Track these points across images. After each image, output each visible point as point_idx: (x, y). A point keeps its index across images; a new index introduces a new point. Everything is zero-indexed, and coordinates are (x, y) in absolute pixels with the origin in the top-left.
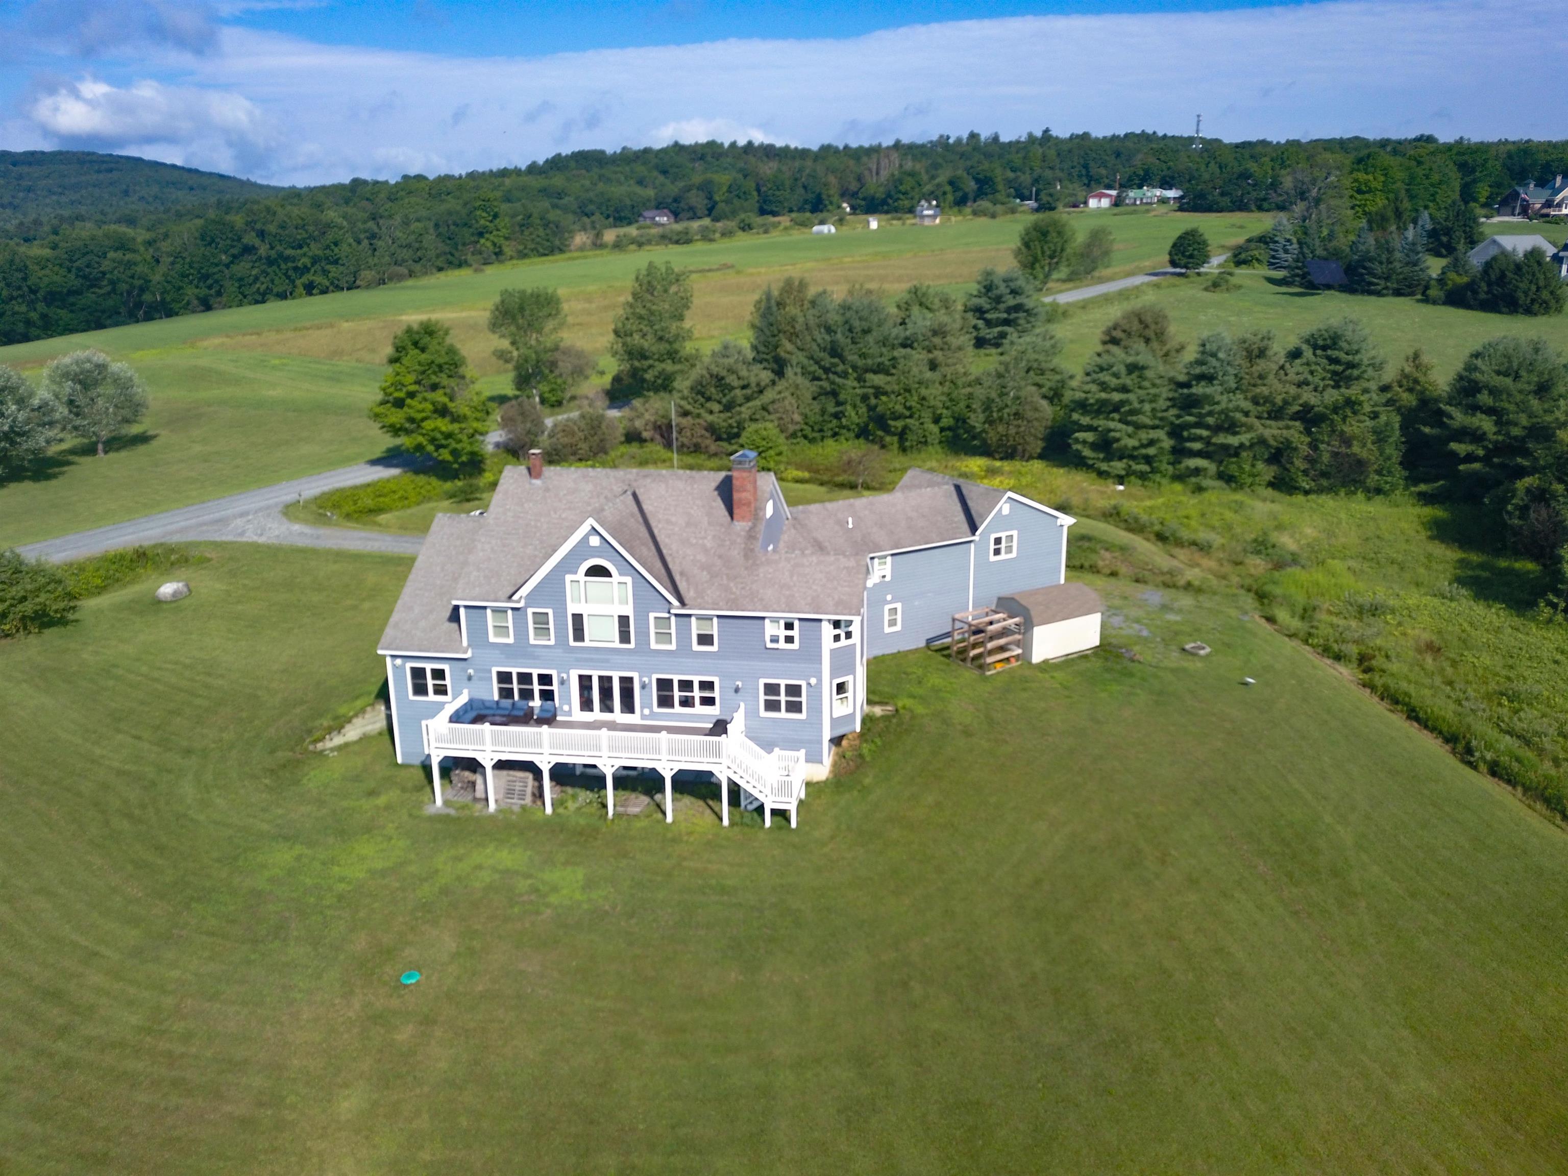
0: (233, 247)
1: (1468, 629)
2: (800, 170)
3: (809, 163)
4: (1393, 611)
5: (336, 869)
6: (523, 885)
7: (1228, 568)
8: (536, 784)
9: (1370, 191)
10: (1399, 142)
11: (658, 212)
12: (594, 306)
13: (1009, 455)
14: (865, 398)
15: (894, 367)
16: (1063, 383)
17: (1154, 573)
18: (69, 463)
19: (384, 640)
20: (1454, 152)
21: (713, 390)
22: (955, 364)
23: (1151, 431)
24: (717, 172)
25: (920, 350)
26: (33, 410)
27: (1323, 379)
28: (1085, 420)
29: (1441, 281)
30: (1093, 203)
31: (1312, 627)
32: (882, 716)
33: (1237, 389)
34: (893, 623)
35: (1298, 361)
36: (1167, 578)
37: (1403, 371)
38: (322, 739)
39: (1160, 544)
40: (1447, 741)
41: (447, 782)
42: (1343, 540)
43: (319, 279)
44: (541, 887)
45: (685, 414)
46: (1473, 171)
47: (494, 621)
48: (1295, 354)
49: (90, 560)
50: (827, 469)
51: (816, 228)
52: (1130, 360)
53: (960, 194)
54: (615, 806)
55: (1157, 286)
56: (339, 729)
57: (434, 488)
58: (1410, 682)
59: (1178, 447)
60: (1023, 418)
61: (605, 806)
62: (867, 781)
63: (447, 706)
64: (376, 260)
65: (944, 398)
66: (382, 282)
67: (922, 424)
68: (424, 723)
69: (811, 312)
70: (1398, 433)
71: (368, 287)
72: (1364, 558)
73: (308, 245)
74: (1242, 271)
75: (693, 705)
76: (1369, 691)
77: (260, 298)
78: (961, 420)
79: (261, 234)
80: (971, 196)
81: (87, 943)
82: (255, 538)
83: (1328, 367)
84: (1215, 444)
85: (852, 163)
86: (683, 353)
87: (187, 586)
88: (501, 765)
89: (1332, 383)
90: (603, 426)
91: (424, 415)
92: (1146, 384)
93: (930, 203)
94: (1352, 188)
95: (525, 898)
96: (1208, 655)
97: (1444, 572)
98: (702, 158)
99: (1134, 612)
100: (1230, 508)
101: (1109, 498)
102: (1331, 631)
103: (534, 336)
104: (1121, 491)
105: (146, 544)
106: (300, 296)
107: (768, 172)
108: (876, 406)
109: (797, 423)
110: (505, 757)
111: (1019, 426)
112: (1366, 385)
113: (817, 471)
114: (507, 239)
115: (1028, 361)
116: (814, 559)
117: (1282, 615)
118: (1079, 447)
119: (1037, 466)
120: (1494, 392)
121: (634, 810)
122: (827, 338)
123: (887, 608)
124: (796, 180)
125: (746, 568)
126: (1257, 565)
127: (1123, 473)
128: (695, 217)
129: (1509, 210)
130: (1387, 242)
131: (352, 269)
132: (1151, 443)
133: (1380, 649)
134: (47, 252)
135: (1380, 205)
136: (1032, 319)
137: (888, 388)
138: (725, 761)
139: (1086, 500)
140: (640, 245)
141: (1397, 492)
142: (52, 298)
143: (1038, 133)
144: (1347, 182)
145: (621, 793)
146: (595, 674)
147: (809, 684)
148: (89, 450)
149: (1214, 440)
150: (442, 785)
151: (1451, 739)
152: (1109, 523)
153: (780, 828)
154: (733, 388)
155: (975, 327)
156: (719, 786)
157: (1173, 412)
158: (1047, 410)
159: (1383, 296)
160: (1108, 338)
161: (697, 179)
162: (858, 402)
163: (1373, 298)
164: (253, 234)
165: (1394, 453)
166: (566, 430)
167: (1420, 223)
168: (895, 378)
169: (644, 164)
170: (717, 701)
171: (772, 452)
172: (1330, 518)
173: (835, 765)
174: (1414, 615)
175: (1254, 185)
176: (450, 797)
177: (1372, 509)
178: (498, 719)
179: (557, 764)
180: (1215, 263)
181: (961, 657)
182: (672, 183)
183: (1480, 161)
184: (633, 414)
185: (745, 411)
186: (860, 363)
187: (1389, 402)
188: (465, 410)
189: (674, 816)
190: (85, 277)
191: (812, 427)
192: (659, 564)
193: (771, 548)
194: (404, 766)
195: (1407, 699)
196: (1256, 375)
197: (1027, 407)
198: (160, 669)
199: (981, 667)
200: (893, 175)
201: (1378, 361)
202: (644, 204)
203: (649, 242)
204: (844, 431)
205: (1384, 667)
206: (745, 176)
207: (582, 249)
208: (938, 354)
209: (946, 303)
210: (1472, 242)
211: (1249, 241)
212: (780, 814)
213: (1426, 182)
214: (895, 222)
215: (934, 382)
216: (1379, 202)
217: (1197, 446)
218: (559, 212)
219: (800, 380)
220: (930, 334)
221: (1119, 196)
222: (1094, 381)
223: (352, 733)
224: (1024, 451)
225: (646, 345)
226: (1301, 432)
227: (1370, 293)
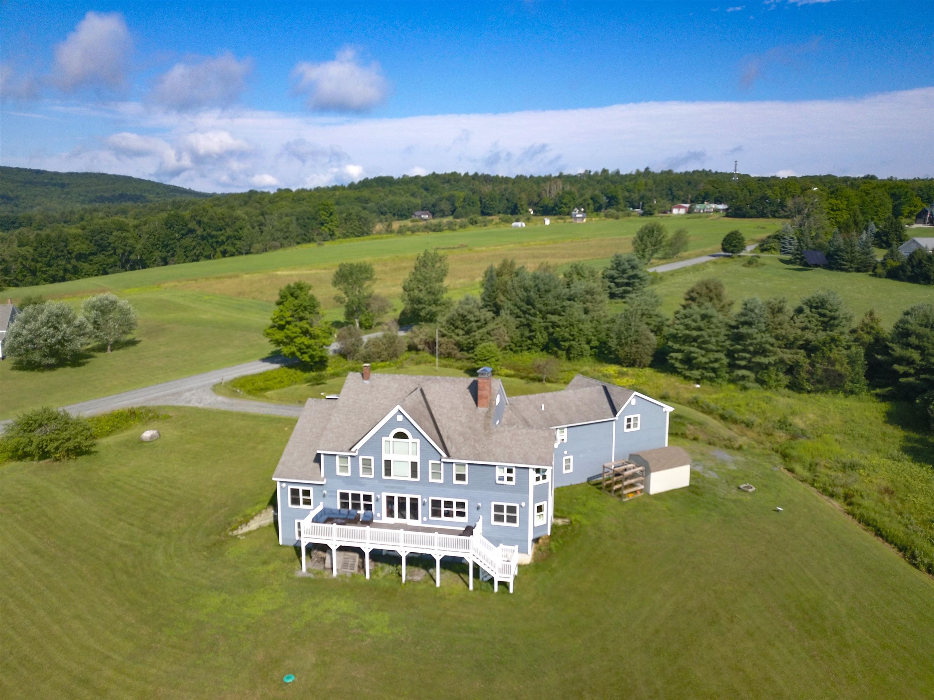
0: (182, 229)
1: (910, 479)
2: (506, 190)
3: (510, 185)
4: (864, 468)
5: (245, 609)
6: (353, 623)
7: (763, 438)
8: (361, 560)
9: (839, 210)
10: (855, 179)
11: (423, 212)
12: (388, 268)
13: (632, 364)
14: (546, 328)
15: (564, 311)
16: (662, 324)
17: (720, 440)
18: (91, 357)
19: (276, 472)
20: (887, 187)
21: (459, 323)
22: (599, 311)
23: (716, 354)
24: (457, 190)
25: (578, 302)
26: (75, 327)
27: (816, 326)
28: (676, 346)
29: (883, 264)
30: (675, 211)
31: (816, 476)
32: (563, 525)
33: (766, 330)
34: (568, 467)
35: (801, 315)
36: (727, 443)
37: (863, 321)
38: (236, 529)
39: (722, 421)
40: (900, 550)
41: (309, 557)
42: (831, 422)
43: (230, 248)
44: (364, 625)
45: (443, 336)
46: (900, 198)
47: (340, 463)
48: (800, 311)
49: (104, 415)
50: (525, 369)
51: (514, 224)
52: (703, 312)
53: (597, 205)
54: (406, 575)
55: (715, 263)
56: (246, 522)
57: (298, 376)
58: (876, 513)
59: (732, 363)
60: (640, 343)
61: (400, 575)
62: (554, 565)
63: (311, 512)
64: (262, 238)
65: (593, 330)
66: (265, 250)
67: (580, 344)
68: (296, 521)
69: (516, 279)
70: (863, 359)
71: (257, 253)
72: (845, 433)
73: (225, 229)
74: (765, 255)
75: (452, 516)
76: (851, 517)
77: (195, 258)
78: (603, 344)
79: (199, 223)
80: (604, 206)
81: (103, 650)
82: (197, 405)
83: (819, 319)
84: (754, 362)
85: (535, 187)
86: (442, 301)
87: (158, 432)
88: (341, 549)
89: (822, 328)
90: (396, 342)
91: (296, 335)
92: (712, 326)
93: (580, 210)
94: (828, 208)
95: (355, 631)
96: (754, 492)
97: (894, 443)
98: (449, 182)
99: (709, 464)
100: (764, 401)
101: (691, 392)
102: (827, 479)
103: (358, 289)
104: (698, 388)
105: (135, 406)
106: (219, 257)
107: (487, 191)
108: (553, 333)
109: (507, 342)
110: (344, 544)
111: (638, 348)
112: (842, 329)
113: (518, 370)
114: (337, 227)
115: (642, 310)
116: (524, 431)
117: (798, 468)
118: (673, 361)
119: (648, 371)
120: (919, 336)
121: (417, 578)
122: (525, 294)
123: (564, 458)
124: (503, 195)
125: (485, 436)
126: (781, 436)
127: (699, 377)
128: (444, 215)
129: (922, 220)
130: (851, 241)
131: (249, 243)
132: (716, 360)
133: (857, 491)
134: (79, 231)
135: (845, 218)
136: (643, 283)
137: (560, 323)
138: (472, 552)
139: (678, 393)
140: (413, 232)
141: (863, 393)
142: (80, 257)
143: (642, 170)
144: (825, 205)
145: (409, 567)
146: (396, 496)
147: (521, 506)
148: (102, 349)
149: (753, 360)
150: (306, 559)
151: (902, 549)
152: (692, 408)
153: (503, 593)
154: (471, 322)
155: (609, 287)
156: (467, 566)
157: (728, 343)
158: (654, 339)
159: (849, 272)
160: (688, 297)
161: (446, 194)
162: (543, 331)
163: (843, 274)
164: (195, 222)
165: (861, 370)
166: (374, 343)
167: (869, 229)
168: (565, 317)
169: (415, 184)
170: (467, 514)
171: (493, 359)
172: (823, 408)
173: (535, 554)
174: (876, 470)
175: (770, 203)
176: (310, 567)
177: (848, 403)
178: (339, 521)
179: (374, 549)
180: (749, 250)
181: (608, 489)
182: (431, 195)
183: (903, 193)
184: (413, 335)
185: (478, 335)
186: (544, 309)
187: (856, 340)
188: (318, 332)
189: (441, 583)
190: (99, 245)
191: (515, 344)
192: (435, 432)
193: (498, 422)
194: (283, 546)
195: (875, 523)
196: (777, 323)
197: (643, 337)
198: (143, 482)
199: (620, 496)
200: (558, 194)
201: (848, 316)
202: (415, 207)
203: (418, 230)
204: (534, 347)
205: (860, 502)
206: (474, 193)
207: (379, 233)
208: (589, 305)
209: (592, 273)
210: (901, 240)
211: (769, 237)
212: (504, 584)
213: (872, 205)
214: (559, 221)
215: (587, 321)
216: (845, 216)
217: (743, 363)
218: (367, 212)
219: (509, 317)
220: (584, 293)
221: (690, 208)
222: (681, 324)
223: (253, 525)
224: (640, 363)
225: (421, 296)
226: (804, 357)
227: (842, 270)
